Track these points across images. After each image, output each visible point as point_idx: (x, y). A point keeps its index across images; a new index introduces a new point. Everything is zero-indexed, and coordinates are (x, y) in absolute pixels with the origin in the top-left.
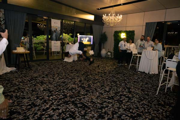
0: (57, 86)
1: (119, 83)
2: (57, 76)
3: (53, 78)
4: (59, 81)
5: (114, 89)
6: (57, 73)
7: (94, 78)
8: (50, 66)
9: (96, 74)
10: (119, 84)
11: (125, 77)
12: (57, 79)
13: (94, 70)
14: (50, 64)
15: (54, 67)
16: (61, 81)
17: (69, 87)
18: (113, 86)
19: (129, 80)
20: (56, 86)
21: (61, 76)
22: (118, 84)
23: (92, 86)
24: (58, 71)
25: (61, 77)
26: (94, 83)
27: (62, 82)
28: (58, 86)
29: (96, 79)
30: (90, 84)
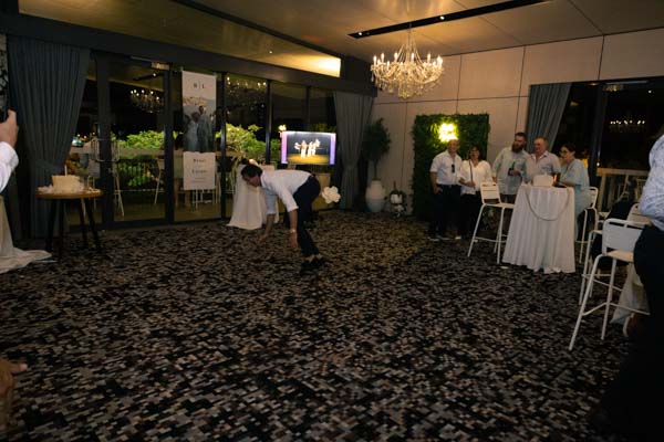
0: (204, 320)
1: (432, 306)
2: (204, 283)
3: (188, 291)
4: (210, 300)
5: (413, 329)
6: (203, 272)
7: (340, 288)
8: (179, 246)
9: (348, 276)
10: (432, 312)
11: (453, 283)
12: (204, 292)
13: (341, 258)
14: (178, 237)
15: (191, 249)
16: (218, 301)
17: (249, 321)
18: (409, 317)
19: (467, 295)
20: (199, 320)
21: (219, 282)
22: (428, 311)
23: (331, 319)
24: (209, 263)
25: (218, 287)
26: (338, 308)
27: (220, 305)
28: (208, 318)
29: (349, 290)
30: (325, 310)
